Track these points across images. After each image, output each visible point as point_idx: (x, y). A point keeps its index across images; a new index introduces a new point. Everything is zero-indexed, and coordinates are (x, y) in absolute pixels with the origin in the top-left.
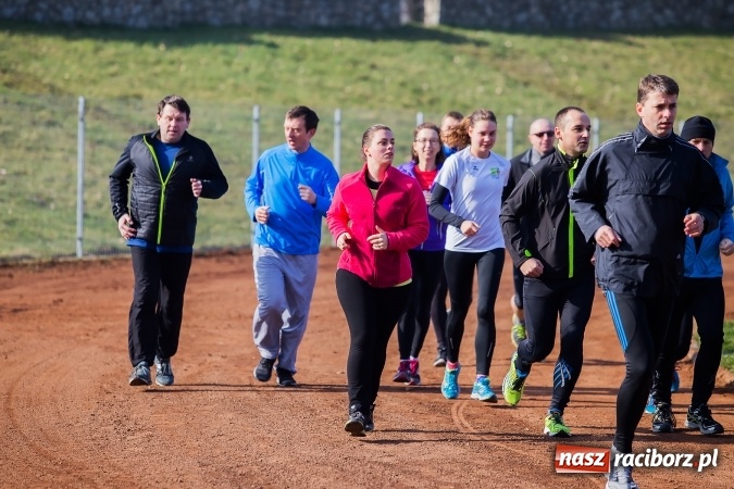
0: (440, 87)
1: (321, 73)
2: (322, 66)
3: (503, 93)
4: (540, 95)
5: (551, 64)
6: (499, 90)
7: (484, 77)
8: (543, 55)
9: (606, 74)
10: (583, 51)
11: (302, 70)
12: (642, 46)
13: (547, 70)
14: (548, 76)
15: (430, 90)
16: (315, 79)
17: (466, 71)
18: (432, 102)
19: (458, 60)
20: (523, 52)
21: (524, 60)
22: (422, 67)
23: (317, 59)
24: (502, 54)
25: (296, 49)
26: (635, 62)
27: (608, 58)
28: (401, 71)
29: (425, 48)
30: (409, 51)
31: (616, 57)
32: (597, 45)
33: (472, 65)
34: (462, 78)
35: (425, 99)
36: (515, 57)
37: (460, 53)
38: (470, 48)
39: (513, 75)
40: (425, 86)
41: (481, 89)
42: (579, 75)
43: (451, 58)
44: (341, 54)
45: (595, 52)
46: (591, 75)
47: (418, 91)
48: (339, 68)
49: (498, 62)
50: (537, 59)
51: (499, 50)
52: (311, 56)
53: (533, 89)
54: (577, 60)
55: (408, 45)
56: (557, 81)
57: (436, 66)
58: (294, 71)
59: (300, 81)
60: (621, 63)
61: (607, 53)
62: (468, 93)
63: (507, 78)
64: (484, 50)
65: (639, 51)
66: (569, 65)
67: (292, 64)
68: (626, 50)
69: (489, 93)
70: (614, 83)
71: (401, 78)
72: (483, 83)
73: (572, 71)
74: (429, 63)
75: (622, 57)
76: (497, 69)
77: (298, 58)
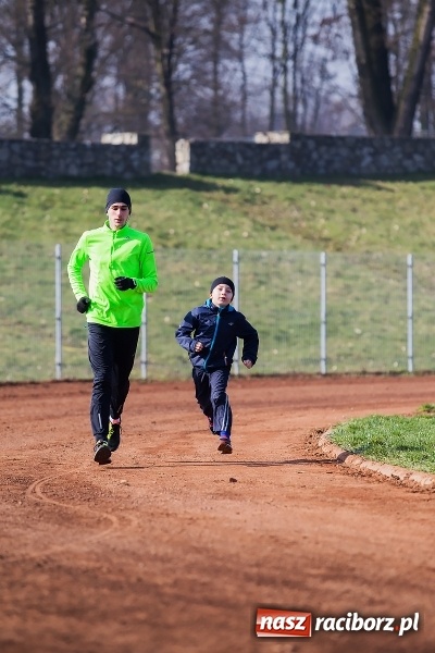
0: (186, 232)
1: (68, 220)
2: (69, 213)
3: (250, 236)
4: (287, 238)
5: (299, 209)
6: (245, 234)
7: (232, 222)
8: (292, 200)
9: (352, 217)
10: (332, 196)
11: (48, 218)
12: (392, 191)
13: (296, 214)
14: (296, 220)
15: (176, 234)
16: (61, 226)
17: (213, 217)
18: (177, 246)
19: (205, 205)
20: (271, 197)
21: (273, 205)
22: (170, 213)
23: (64, 207)
24: (251, 200)
25: (43, 198)
26: (383, 206)
27: (357, 202)
28: (149, 217)
29: (173, 195)
30: (158, 198)
31: (364, 201)
32: (345, 190)
33: (219, 211)
34: (209, 223)
35: (170, 244)
36: (264, 203)
37: (209, 199)
38: (220, 195)
39: (260, 219)
40: (172, 231)
41: (227, 233)
42: (327, 219)
43: (200, 204)
44: (88, 201)
45: (344, 197)
46: (338, 218)
47: (164, 236)
48: (86, 215)
49: (247, 207)
50: (286, 204)
51: (248, 197)
52: (59, 204)
53: (279, 233)
54: (325, 205)
55: (158, 192)
56: (304, 224)
57: (184, 212)
58: (40, 219)
59: (46, 228)
60: (369, 206)
61: (355, 197)
62: (215, 236)
63: (254, 221)
64: (233, 197)
65: (389, 195)
66: (316, 209)
67: (39, 212)
68: (375, 195)
69: (235, 236)
70: (361, 225)
71: (148, 224)
72: (230, 227)
73: (321, 214)
74: (177, 209)
75: (371, 201)
76: (246, 214)
77: (44, 207)
